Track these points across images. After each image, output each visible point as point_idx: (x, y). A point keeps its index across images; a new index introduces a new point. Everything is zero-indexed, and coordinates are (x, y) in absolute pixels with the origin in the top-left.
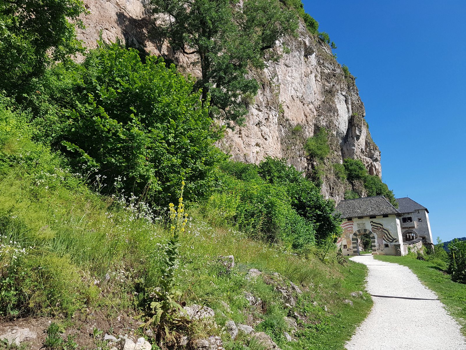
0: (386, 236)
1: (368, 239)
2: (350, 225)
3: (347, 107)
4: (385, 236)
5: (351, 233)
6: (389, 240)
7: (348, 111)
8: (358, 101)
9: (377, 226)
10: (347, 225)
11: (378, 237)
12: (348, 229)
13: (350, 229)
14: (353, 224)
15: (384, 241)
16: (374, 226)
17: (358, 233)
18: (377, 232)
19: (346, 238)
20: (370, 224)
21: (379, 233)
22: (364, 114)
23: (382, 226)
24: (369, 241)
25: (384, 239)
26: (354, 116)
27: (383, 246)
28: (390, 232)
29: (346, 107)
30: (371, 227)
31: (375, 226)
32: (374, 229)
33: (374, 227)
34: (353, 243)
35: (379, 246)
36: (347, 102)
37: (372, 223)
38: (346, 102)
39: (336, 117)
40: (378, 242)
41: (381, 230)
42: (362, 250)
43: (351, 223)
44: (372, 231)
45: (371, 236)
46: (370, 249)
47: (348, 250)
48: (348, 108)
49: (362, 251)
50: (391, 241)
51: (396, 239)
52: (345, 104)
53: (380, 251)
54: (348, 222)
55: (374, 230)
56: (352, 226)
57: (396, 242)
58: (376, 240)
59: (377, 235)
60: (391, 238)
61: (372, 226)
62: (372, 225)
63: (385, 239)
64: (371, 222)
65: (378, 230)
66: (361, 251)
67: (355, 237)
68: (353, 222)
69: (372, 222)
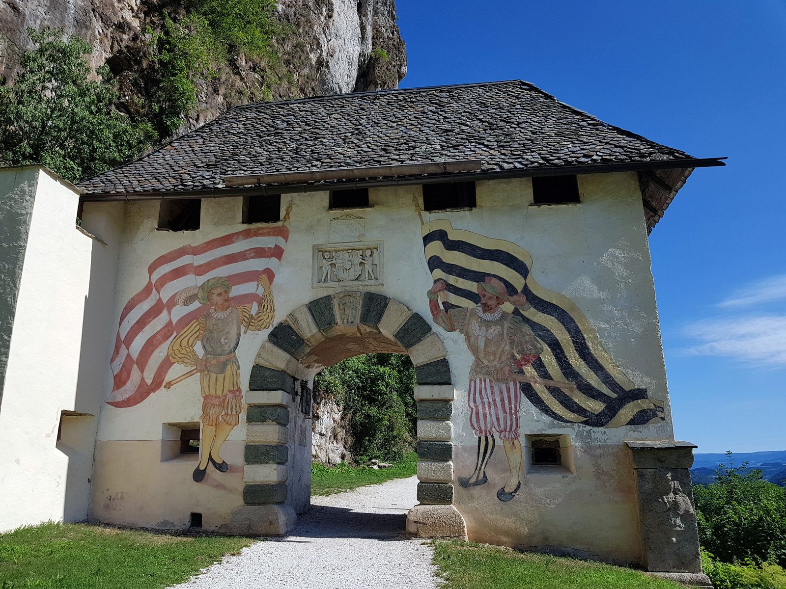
0: (549, 359)
1: (374, 410)
2: (260, 253)
3: (362, 23)
4: (539, 366)
5: (250, 322)
6: (580, 399)
7: (363, 38)
8: (393, 33)
9: (479, 277)
10: (231, 259)
11: (478, 368)
12: (237, 290)
13: (249, 288)
14: (278, 253)
15: (527, 407)
16: (450, 269)
17: (308, 328)
18: (475, 328)
19: (203, 367)
20: (420, 254)
21: (494, 331)
22: (404, 70)
23: (522, 269)
24: (380, 420)
25: (527, 389)
26: (377, 59)
27: (520, 454)
28: (589, 325)
29: (359, 21)
30: (426, 279)
31: (463, 273)
32: (454, 299)
33: (452, 280)
34: (257, 414)
35: (485, 448)
36: (363, 10)
37: (436, 248)
38: (359, 11)
39: (322, 19)
40: (475, 418)
41: (508, 307)
42: (343, 457)
43: (268, 242)
44: (428, 316)
45: (420, 355)
46: (377, 453)
47: (199, 475)
48: (363, 28)
49: (342, 465)
50: (595, 406)
51: (639, 394)
52: (356, 11)
53: (484, 499)
54: (247, 234)
55: (448, 306)
56: (271, 263)
57: (641, 419)
58: (459, 397)
59: (474, 349)
60: (593, 380)
61: (439, 273)
62: (434, 263)
63: (539, 388)
64: (427, 239)
65: (487, 308)
66: (339, 460)
67: (279, 359)
68: (283, 233)
69: (440, 235)
